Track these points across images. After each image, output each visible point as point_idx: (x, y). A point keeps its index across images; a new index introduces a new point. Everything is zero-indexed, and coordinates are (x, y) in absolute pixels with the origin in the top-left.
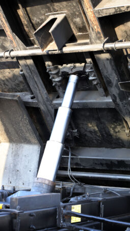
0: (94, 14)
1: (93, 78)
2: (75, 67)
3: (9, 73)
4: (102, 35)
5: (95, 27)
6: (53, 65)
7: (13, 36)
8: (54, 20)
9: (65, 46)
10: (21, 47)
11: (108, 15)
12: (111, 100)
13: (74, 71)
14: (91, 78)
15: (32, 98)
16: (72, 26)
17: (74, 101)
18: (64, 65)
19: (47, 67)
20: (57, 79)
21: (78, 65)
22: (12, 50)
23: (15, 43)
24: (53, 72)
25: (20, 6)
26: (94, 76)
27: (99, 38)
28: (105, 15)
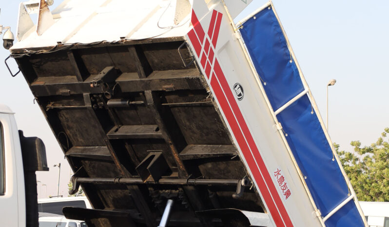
0: (179, 157)
1: (185, 203)
2: (171, 193)
3: (121, 193)
4: (186, 173)
5: (181, 167)
6: (154, 190)
7: (121, 167)
8: (153, 156)
9: (161, 178)
10: (128, 175)
11: (189, 159)
12: (199, 221)
13: (171, 196)
14: (183, 203)
15: (140, 215)
16: (167, 161)
17: (171, 220)
18: (164, 191)
19: (150, 192)
20: (158, 202)
21: (174, 191)
22: (122, 178)
23: (123, 173)
24: (155, 196)
25: (126, 143)
26: (185, 202)
27: (185, 175)
28: (187, 159)
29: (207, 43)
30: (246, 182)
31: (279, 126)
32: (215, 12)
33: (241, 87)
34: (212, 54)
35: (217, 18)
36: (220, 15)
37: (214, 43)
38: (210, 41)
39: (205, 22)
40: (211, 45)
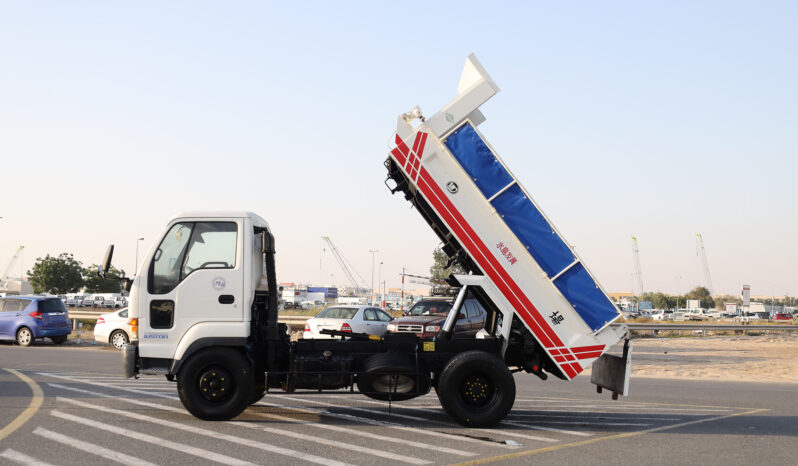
29: (412, 156)
30: (460, 253)
31: (493, 210)
32: (419, 134)
33: (455, 184)
34: (417, 164)
35: (421, 139)
36: (425, 135)
37: (420, 155)
38: (416, 155)
39: (409, 142)
40: (416, 156)
